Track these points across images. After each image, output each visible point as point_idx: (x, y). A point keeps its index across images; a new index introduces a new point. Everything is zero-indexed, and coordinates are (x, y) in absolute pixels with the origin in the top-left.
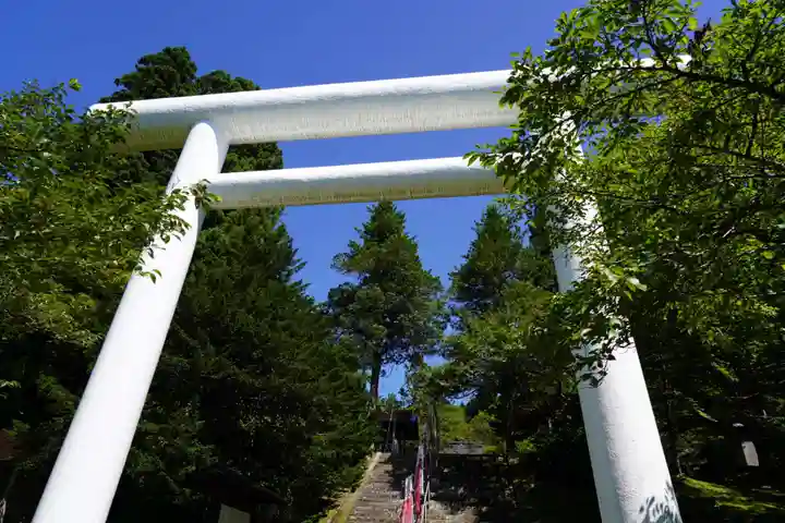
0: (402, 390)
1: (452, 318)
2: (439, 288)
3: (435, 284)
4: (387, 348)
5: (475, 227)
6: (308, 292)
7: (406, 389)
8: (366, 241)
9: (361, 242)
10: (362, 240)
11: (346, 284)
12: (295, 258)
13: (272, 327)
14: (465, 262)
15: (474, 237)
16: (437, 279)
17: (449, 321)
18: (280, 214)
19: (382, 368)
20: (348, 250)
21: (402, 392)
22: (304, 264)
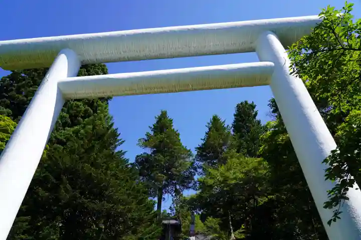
0: (170, 207)
1: (198, 170)
2: (190, 155)
3: (189, 153)
4: (165, 186)
5: (207, 125)
6: (126, 157)
7: (172, 207)
8: (155, 132)
9: (152, 133)
10: (153, 132)
11: (145, 153)
12: (118, 138)
13: (106, 174)
14: (203, 142)
15: (207, 130)
16: (189, 151)
17: (197, 171)
18: (111, 120)
19: (163, 196)
20: (146, 137)
21: (170, 208)
22: (123, 142)
